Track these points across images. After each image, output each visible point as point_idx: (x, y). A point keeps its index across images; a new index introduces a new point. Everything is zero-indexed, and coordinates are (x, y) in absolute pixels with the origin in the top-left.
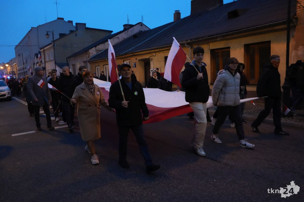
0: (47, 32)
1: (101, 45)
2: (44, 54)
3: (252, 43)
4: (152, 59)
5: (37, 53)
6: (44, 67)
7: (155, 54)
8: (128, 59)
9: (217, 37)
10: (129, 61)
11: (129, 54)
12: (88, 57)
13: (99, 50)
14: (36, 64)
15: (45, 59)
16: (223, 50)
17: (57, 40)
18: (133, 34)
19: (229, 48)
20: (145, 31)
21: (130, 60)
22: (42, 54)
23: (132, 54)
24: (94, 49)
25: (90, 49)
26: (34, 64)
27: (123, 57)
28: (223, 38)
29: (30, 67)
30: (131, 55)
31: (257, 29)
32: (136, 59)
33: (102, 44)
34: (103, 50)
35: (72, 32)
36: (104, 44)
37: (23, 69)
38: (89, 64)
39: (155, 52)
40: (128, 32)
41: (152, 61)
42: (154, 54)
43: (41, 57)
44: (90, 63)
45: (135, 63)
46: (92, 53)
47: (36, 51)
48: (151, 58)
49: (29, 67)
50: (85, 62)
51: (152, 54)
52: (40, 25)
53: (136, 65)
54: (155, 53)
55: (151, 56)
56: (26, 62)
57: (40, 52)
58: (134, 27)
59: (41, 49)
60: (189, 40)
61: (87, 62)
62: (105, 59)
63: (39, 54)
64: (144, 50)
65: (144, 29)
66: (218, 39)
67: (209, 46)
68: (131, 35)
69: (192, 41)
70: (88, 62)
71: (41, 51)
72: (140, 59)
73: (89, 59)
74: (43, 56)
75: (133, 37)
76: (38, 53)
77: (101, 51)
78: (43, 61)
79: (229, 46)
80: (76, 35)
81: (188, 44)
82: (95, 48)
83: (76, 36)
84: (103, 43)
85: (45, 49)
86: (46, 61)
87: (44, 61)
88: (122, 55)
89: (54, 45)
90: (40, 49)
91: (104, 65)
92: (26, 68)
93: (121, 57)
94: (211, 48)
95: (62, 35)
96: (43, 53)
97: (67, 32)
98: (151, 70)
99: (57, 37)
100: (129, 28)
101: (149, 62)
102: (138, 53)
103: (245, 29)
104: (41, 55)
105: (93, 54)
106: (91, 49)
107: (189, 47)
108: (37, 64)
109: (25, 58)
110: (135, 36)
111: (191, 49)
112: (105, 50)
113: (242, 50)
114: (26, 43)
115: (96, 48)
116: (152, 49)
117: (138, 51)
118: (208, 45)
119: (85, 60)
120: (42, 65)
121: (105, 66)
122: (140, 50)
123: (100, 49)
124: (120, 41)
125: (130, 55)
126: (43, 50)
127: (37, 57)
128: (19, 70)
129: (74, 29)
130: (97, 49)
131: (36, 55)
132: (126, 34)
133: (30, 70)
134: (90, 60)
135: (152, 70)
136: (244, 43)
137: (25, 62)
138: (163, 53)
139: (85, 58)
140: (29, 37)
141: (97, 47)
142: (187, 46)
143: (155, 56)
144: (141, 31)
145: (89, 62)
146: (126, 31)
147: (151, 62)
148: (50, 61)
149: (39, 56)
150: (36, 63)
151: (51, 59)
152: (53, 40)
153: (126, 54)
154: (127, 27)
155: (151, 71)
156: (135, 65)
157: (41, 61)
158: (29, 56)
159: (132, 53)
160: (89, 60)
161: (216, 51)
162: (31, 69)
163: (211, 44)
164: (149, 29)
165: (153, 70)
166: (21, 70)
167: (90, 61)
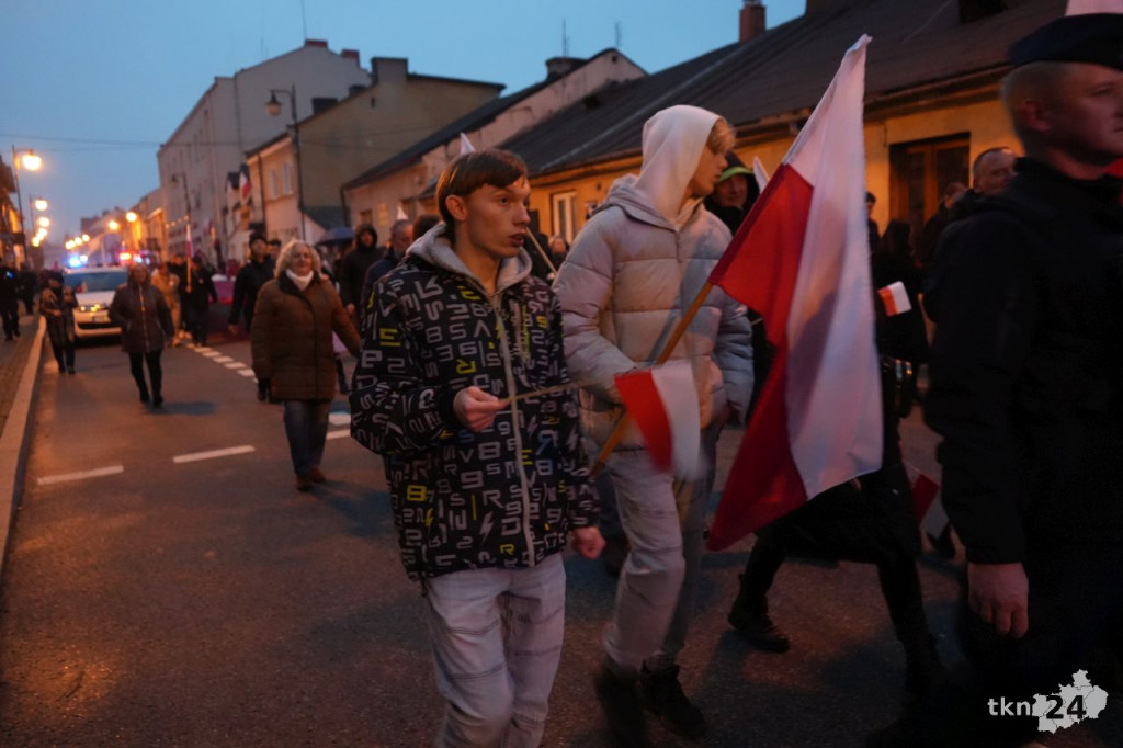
0: (273, 91)
2: (261, 175)
5: (235, 168)
6: (262, 220)
8: (569, 188)
12: (421, 183)
14: (230, 212)
15: (262, 193)
16: (940, 147)
17: (307, 121)
18: (581, 94)
19: (966, 136)
20: (626, 81)
21: (573, 190)
22: (254, 174)
23: (581, 170)
24: (440, 152)
25: (427, 151)
26: (225, 211)
29: (210, 223)
30: (579, 174)
35: (357, 90)
40: (564, 85)
43: (249, 186)
44: (425, 206)
46: (434, 168)
47: (233, 162)
52: (243, 71)
56: (198, 205)
57: (245, 169)
58: (588, 68)
59: (249, 155)
63: (242, 176)
64: (628, 151)
65: (622, 75)
67: (886, 131)
68: (577, 99)
71: (249, 162)
73: (423, 189)
74: (255, 181)
75: (583, 107)
76: (237, 171)
78: (257, 199)
79: (967, 130)
80: (373, 101)
83: (373, 106)
85: (264, 154)
86: (267, 198)
87: (260, 200)
90: (245, 156)
95: (322, 105)
96: (257, 170)
97: (341, 93)
99: (305, 110)
100: (568, 73)
104: (249, 180)
108: (234, 210)
110: (592, 102)
115: (446, 149)
117: (606, 156)
118: (882, 127)
119: (408, 192)
120: (252, 216)
125: (575, 172)
126: (255, 158)
127: (236, 187)
128: (172, 234)
129: (367, 82)
131: (233, 179)
132: (556, 92)
137: (193, 205)
139: (409, 186)
140: (206, 113)
144: (615, 83)
146: (558, 85)
148: (284, 198)
149: (243, 181)
150: (231, 207)
151: (285, 193)
152: (292, 122)
153: (561, 167)
154: (560, 69)
157: (251, 201)
158: (206, 181)
159: (584, 165)
161: (911, 151)
164: (641, 75)
166: (180, 232)
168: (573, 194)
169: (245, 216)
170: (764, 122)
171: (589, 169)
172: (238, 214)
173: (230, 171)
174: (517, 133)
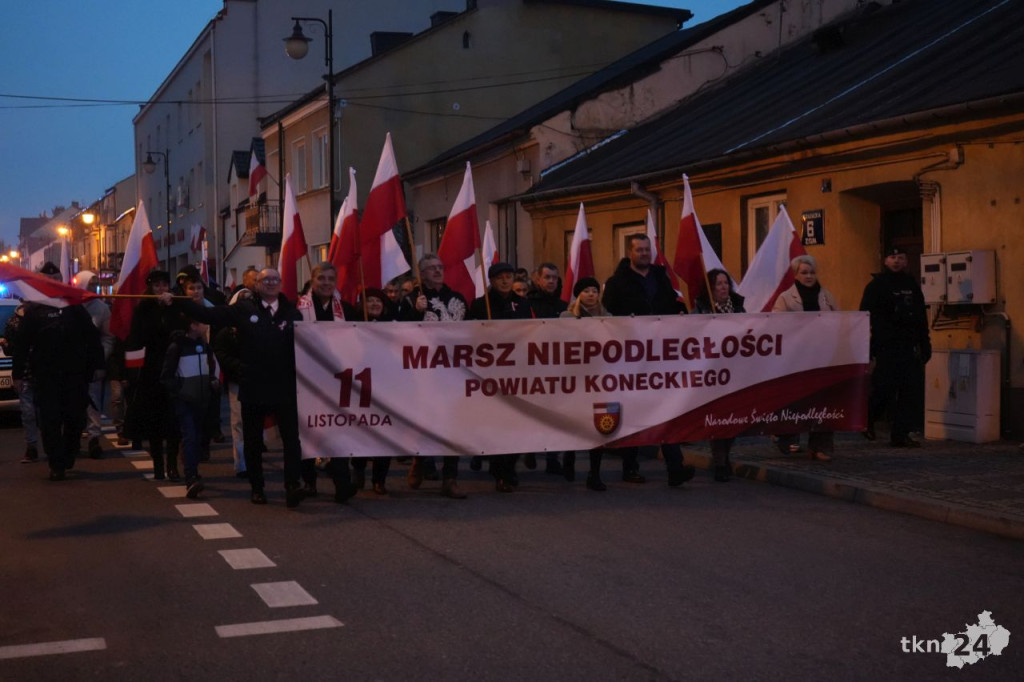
0: (298, 20)
1: (603, 96)
2: (281, 154)
4: (936, 187)
6: (278, 229)
7: (961, 154)
8: (775, 186)
10: (783, 197)
11: (778, 153)
12: (527, 172)
13: (591, 130)
14: (233, 214)
15: (283, 185)
18: (814, 26)
22: (271, 152)
23: (797, 156)
24: (562, 120)
25: (539, 121)
26: (225, 213)
27: (741, 170)
29: (202, 231)
30: (794, 162)
32: (828, 187)
33: (615, 94)
34: (616, 131)
35: (442, 19)
36: (626, 91)
37: (169, 241)
38: (528, 214)
39: (958, 140)
41: (937, 199)
42: (954, 153)
43: (262, 172)
44: (531, 212)
45: (821, 212)
46: (549, 148)
47: (242, 135)
48: (931, 176)
49: (195, 231)
50: (503, 204)
51: (935, 155)
53: (827, 228)
54: (959, 147)
55: (932, 168)
56: (187, 203)
57: (259, 145)
59: (265, 123)
61: (518, 204)
62: (627, 186)
63: (254, 155)
64: (879, 122)
68: (804, 32)
70: (524, 202)
71: (266, 135)
72: (850, 186)
73: (525, 186)
74: (272, 167)
75: (814, 46)
76: (248, 150)
77: (602, 134)
80: (466, 37)
82: (567, 113)
83: (466, 45)
84: (623, 85)
85: (287, 122)
87: (279, 196)
88: (734, 161)
89: (333, 102)
90: (260, 125)
91: (616, 227)
92: (182, 237)
93: (726, 172)
95: (388, 44)
96: (277, 150)
97: (417, 23)
98: (925, 261)
99: (354, 51)
101: (921, 209)
102: (841, 148)
104: (263, 163)
105: (554, 152)
106: (546, 123)
108: (238, 211)
109: (182, 179)
110: (829, 38)
112: (631, 131)
114: (190, 93)
115: (573, 115)
116: (937, 120)
117: (838, 131)
120: (263, 222)
121: (623, 233)
122: (852, 128)
123: (603, 125)
124: (731, 71)
125: (786, 158)
126: (275, 129)
127: (243, 173)
129: (459, 6)
130: (578, 125)
131: (241, 161)
132: (769, 22)
133: (200, 248)
134: (535, 194)
135: (934, 260)
139: (509, 180)
140: (208, 56)
141: (583, 110)
143: (958, 164)
145: (528, 202)
147: (925, 205)
148: (312, 193)
149: (254, 164)
150: (234, 206)
151: (316, 186)
152: (327, 71)
153: (760, 152)
155: (933, 268)
156: (819, 225)
157: (263, 198)
158: (200, 164)
159: (802, 147)
160: (528, 192)
162: (205, 245)
165: (944, 261)
167: (532, 201)
169: (253, 221)
172: (243, 217)
173: (237, 149)
174: (698, 92)
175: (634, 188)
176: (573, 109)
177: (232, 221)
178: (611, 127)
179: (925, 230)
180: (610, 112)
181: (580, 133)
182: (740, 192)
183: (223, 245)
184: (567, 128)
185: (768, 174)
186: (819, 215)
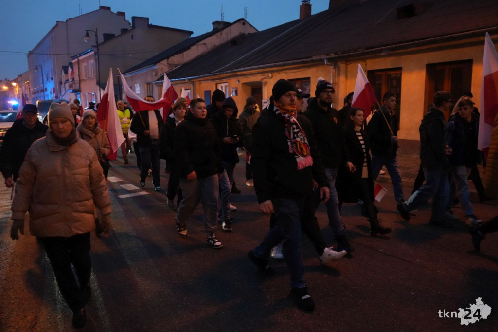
0: (87, 31)
1: (176, 56)
2: (79, 67)
3: (441, 61)
4: (266, 83)
6: (79, 89)
7: (272, 75)
8: (225, 81)
9: (381, 51)
11: (226, 73)
12: (156, 75)
13: (173, 64)
15: (79, 76)
16: (389, 73)
17: (103, 43)
18: (229, 39)
19: (400, 69)
20: (249, 33)
21: (227, 82)
22: (75, 67)
23: (231, 74)
24: (165, 62)
25: (159, 61)
26: (61, 83)
27: (216, 77)
28: (390, 52)
29: (54, 88)
30: (230, 75)
31: (452, 39)
32: (239, 82)
33: (179, 55)
35: (124, 31)
36: (182, 54)
37: (42, 91)
38: (156, 87)
39: (272, 72)
40: (221, 34)
41: (266, 86)
42: (270, 75)
43: (73, 73)
44: (158, 86)
45: (237, 88)
46: (162, 69)
47: (65, 61)
50: (148, 84)
51: (266, 75)
52: (70, 19)
53: (238, 92)
55: (264, 78)
57: (71, 65)
58: (232, 27)
59: (73, 58)
60: (332, 54)
61: (153, 84)
62: (185, 80)
63: (69, 67)
64: (253, 67)
65: (248, 31)
66: (382, 54)
67: (366, 65)
68: (226, 40)
69: (337, 56)
70: (155, 83)
71: (73, 61)
72: (244, 82)
73: (156, 78)
74: (76, 71)
75: (230, 44)
76: (67, 65)
77: (176, 65)
79: (401, 66)
80: (132, 36)
81: (330, 60)
82: (166, 60)
83: (132, 39)
85: (80, 58)
86: (81, 79)
87: (78, 79)
88: (214, 75)
89: (97, 54)
90: (71, 59)
91: (181, 90)
92: (46, 90)
93: (212, 77)
94: (369, 69)
95: (108, 37)
96: (77, 66)
97: (117, 33)
98: (263, 101)
99: (101, 39)
100: (223, 29)
101: (261, 88)
102: (242, 72)
103: (430, 39)
104: (73, 70)
106: (161, 62)
107: (331, 65)
108: (65, 83)
110: (234, 42)
111: (335, 68)
112: (183, 65)
113: (423, 74)
115: (168, 60)
116: (267, 67)
117: (242, 69)
118: (365, 63)
119: (149, 80)
120: (74, 86)
122: (246, 68)
123: (176, 63)
124: (209, 50)
125: (228, 74)
126: (76, 60)
127: (66, 72)
128: (34, 93)
129: (130, 27)
130: (169, 63)
131: (65, 69)
132: (218, 37)
134: (159, 81)
135: (266, 101)
136: (426, 63)
137: (45, 80)
138: (285, 73)
139: (150, 77)
140: (52, 38)
141: (171, 59)
142: (328, 63)
143: (272, 77)
144: (243, 34)
146: (218, 34)
147: (263, 87)
148: (90, 79)
149: (70, 70)
150: (63, 81)
151: (90, 76)
152: (95, 44)
153: (221, 72)
154: (219, 27)
156: (236, 91)
157: (73, 79)
158: (51, 70)
159: (232, 72)
160: (157, 80)
161: (377, 74)
163: (368, 62)
164: (255, 31)
166: (38, 92)
167: (158, 83)
168: (227, 84)
169: (71, 86)
170: (314, 58)
171: (234, 73)
172: (67, 85)
173: (64, 65)
174: (200, 55)
175: (187, 81)
176: (168, 58)
177: (63, 86)
178: (177, 63)
179: (263, 93)
180: (178, 59)
181: (170, 65)
182: (215, 83)
183: (60, 92)
184: (166, 63)
185: (223, 78)
186: (236, 89)
